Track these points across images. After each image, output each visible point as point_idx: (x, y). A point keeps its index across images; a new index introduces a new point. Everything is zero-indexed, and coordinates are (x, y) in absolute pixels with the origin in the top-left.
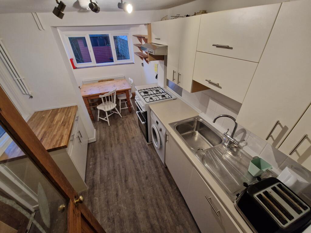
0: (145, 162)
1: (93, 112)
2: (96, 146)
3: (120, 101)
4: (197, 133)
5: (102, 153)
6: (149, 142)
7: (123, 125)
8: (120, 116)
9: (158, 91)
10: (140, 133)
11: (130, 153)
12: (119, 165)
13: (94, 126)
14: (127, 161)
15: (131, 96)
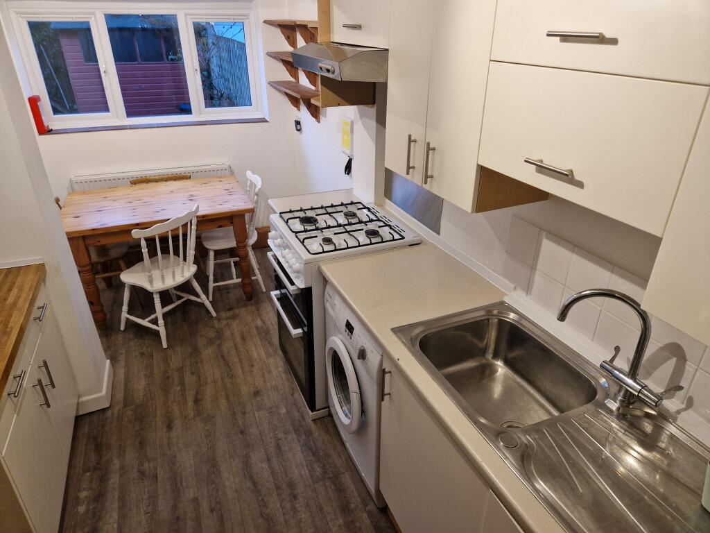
0: (300, 489)
1: (106, 297)
2: (107, 428)
3: (212, 254)
4: (501, 369)
5: (130, 456)
6: (317, 407)
7: (219, 346)
8: (208, 311)
9: (354, 215)
10: (283, 375)
11: (244, 453)
12: (195, 500)
13: (105, 351)
14: (227, 483)
15: (253, 239)
